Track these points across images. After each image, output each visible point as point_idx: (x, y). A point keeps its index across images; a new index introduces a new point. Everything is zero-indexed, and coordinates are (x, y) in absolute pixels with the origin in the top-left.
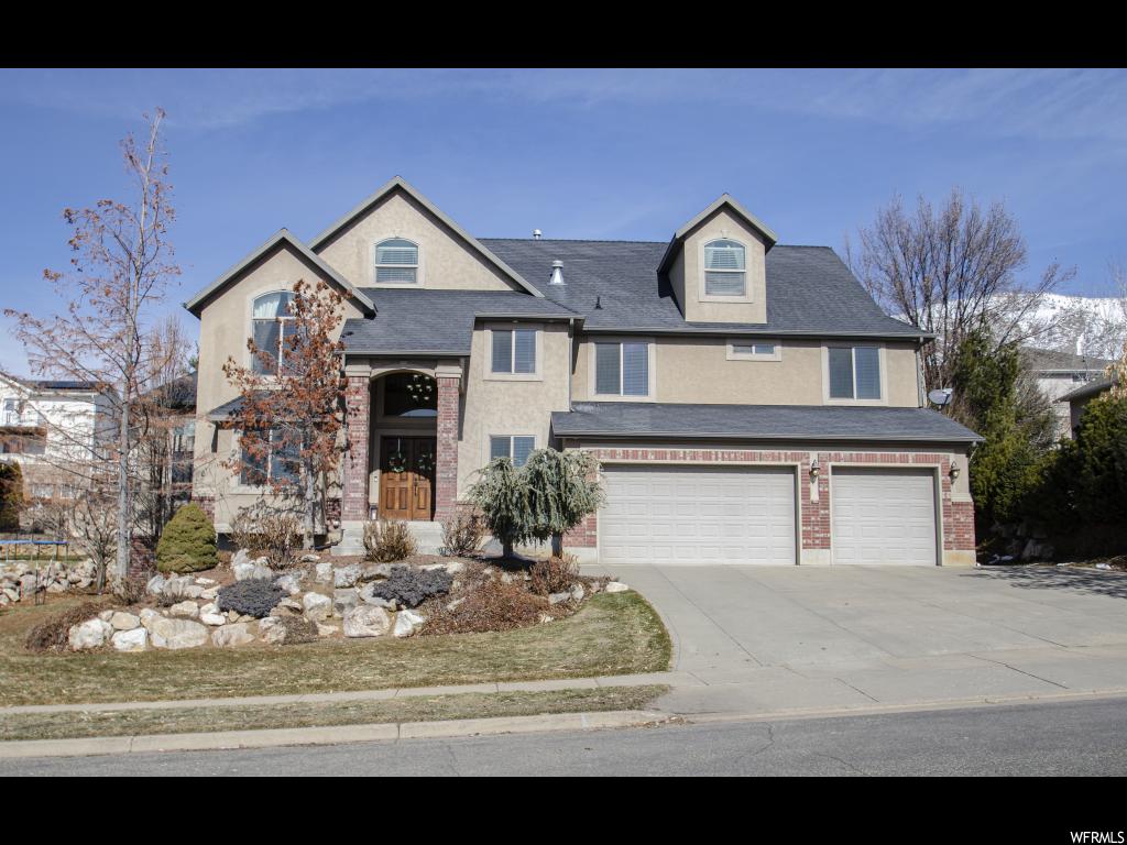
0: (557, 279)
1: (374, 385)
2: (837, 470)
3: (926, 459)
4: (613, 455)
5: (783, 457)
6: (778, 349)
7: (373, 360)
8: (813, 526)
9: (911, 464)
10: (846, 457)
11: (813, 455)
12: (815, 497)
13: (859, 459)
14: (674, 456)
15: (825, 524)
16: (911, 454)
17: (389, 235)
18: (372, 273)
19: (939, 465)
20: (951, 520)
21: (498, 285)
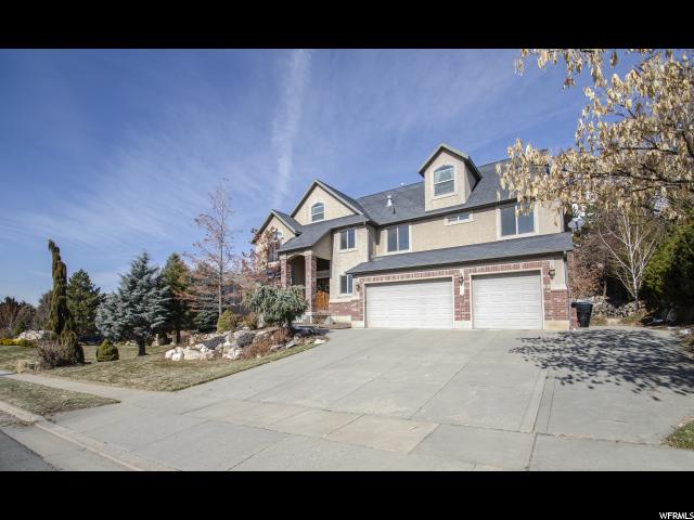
0: (390, 203)
1: (288, 262)
2: (473, 277)
3: (532, 266)
4: (369, 280)
5: (445, 273)
6: (471, 215)
7: (287, 252)
8: (463, 308)
9: (521, 270)
10: (479, 270)
11: (462, 271)
12: (462, 292)
13: (487, 270)
14: (394, 278)
15: (467, 306)
16: (521, 264)
17: (315, 202)
18: (310, 218)
19: (541, 269)
20: (550, 302)
21: (350, 213)
